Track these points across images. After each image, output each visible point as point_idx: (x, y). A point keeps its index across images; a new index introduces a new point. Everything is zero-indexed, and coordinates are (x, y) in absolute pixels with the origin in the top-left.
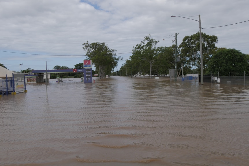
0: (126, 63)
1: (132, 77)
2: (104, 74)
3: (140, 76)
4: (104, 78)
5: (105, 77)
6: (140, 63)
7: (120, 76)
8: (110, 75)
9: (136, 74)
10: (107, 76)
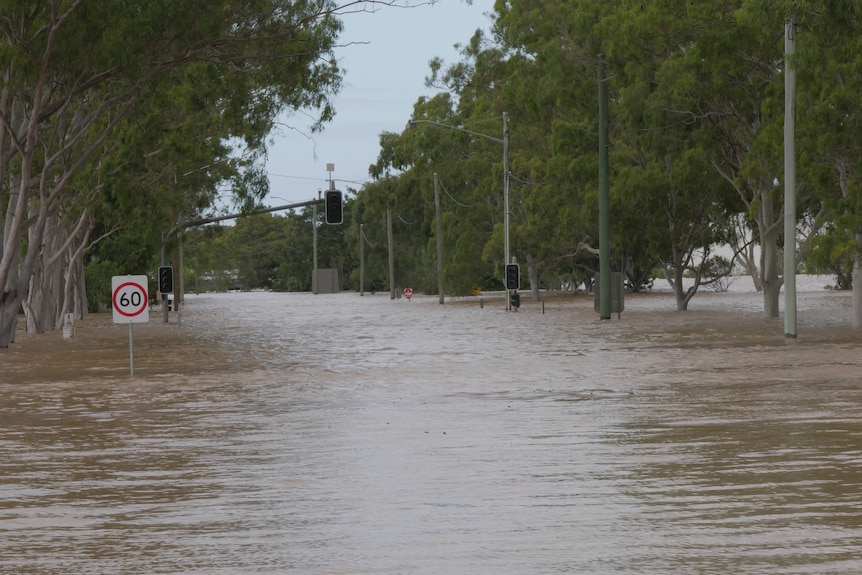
0: (490, 42)
1: (610, 308)
2: (64, 251)
3: (770, 283)
4: (68, 326)
5: (99, 300)
6: (777, 39)
7: (374, 286)
8: (184, 272)
9: (697, 257)
10: (128, 286)
